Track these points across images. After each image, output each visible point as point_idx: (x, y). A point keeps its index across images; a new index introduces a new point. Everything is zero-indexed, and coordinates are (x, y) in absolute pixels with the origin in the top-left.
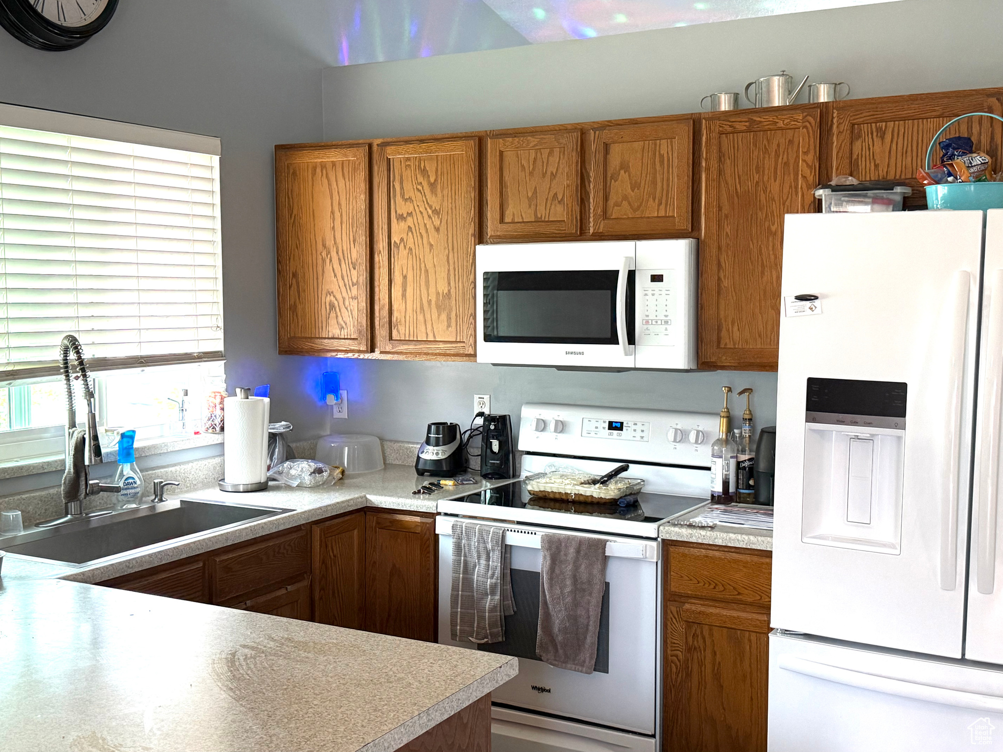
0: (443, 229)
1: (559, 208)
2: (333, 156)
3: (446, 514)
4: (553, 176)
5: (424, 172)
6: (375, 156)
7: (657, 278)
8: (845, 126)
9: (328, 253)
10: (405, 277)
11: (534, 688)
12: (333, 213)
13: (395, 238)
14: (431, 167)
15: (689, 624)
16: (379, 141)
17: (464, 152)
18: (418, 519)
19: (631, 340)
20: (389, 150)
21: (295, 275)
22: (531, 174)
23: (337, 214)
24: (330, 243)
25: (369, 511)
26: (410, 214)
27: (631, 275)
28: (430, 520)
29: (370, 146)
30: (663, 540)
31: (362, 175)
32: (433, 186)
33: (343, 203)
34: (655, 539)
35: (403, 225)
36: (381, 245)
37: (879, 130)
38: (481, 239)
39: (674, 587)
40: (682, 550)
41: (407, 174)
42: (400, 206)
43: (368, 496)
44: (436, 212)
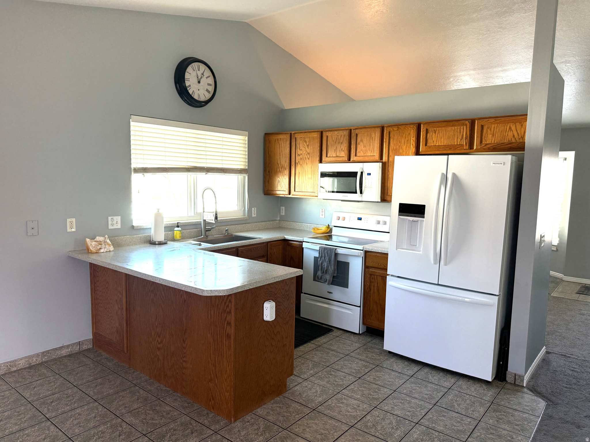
0: (310, 159)
1: (343, 153)
2: (281, 136)
3: (306, 242)
4: (342, 143)
5: (306, 142)
6: (292, 137)
7: (369, 174)
8: (425, 129)
9: (278, 165)
10: (299, 173)
11: (328, 292)
12: (280, 153)
13: (297, 161)
14: (307, 140)
15: (371, 275)
16: (293, 132)
17: (316, 135)
18: (298, 243)
19: (361, 193)
20: (296, 135)
21: (269, 172)
22: (335, 142)
23: (281, 154)
24: (279, 162)
25: (285, 241)
26: (301, 154)
27: (362, 173)
28: (301, 243)
29: (291, 134)
30: (365, 251)
31: (288, 142)
32: (308, 146)
33: (283, 150)
34: (363, 250)
35: (299, 157)
36: (293, 163)
37: (434, 130)
38: (321, 161)
39: (367, 264)
40: (369, 253)
41: (301, 142)
42: (299, 152)
43: (285, 236)
44: (308, 154)
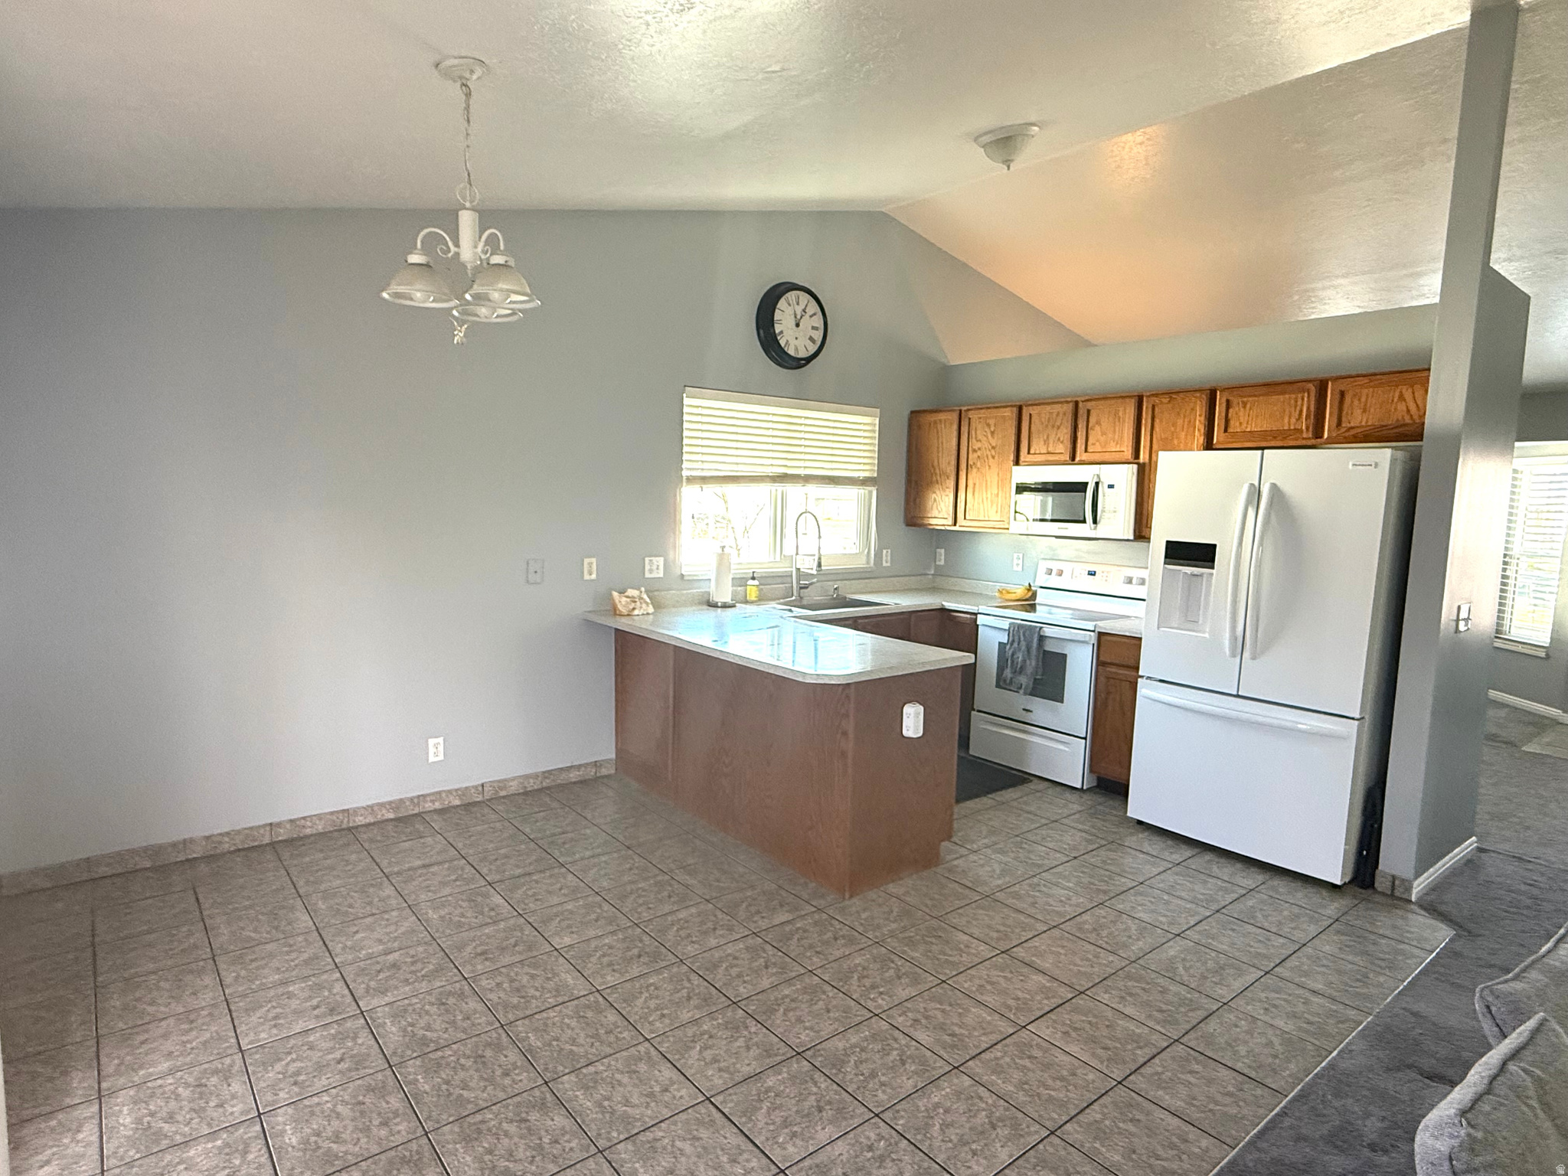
0: (996, 458)
1: (1061, 446)
2: (942, 416)
3: (984, 614)
4: (1059, 428)
5: (989, 425)
6: (963, 415)
7: (1111, 486)
8: (1224, 400)
9: (935, 470)
10: (975, 484)
11: (1024, 710)
12: (938, 448)
13: (970, 462)
14: (992, 422)
15: (1108, 678)
16: (965, 408)
17: (1010, 414)
18: (968, 616)
19: (1095, 521)
20: (970, 413)
21: (916, 482)
22: (1047, 426)
23: (941, 449)
24: (936, 463)
25: (943, 611)
26: (979, 449)
27: (1097, 484)
28: (974, 617)
29: (961, 411)
30: (1099, 633)
31: (955, 427)
32: (993, 433)
33: (944, 442)
34: (1093, 631)
35: (976, 455)
36: (963, 466)
37: (1243, 402)
38: (1017, 462)
39: (1101, 659)
40: (1109, 638)
41: (979, 426)
42: (975, 445)
43: (944, 603)
44: (993, 448)
